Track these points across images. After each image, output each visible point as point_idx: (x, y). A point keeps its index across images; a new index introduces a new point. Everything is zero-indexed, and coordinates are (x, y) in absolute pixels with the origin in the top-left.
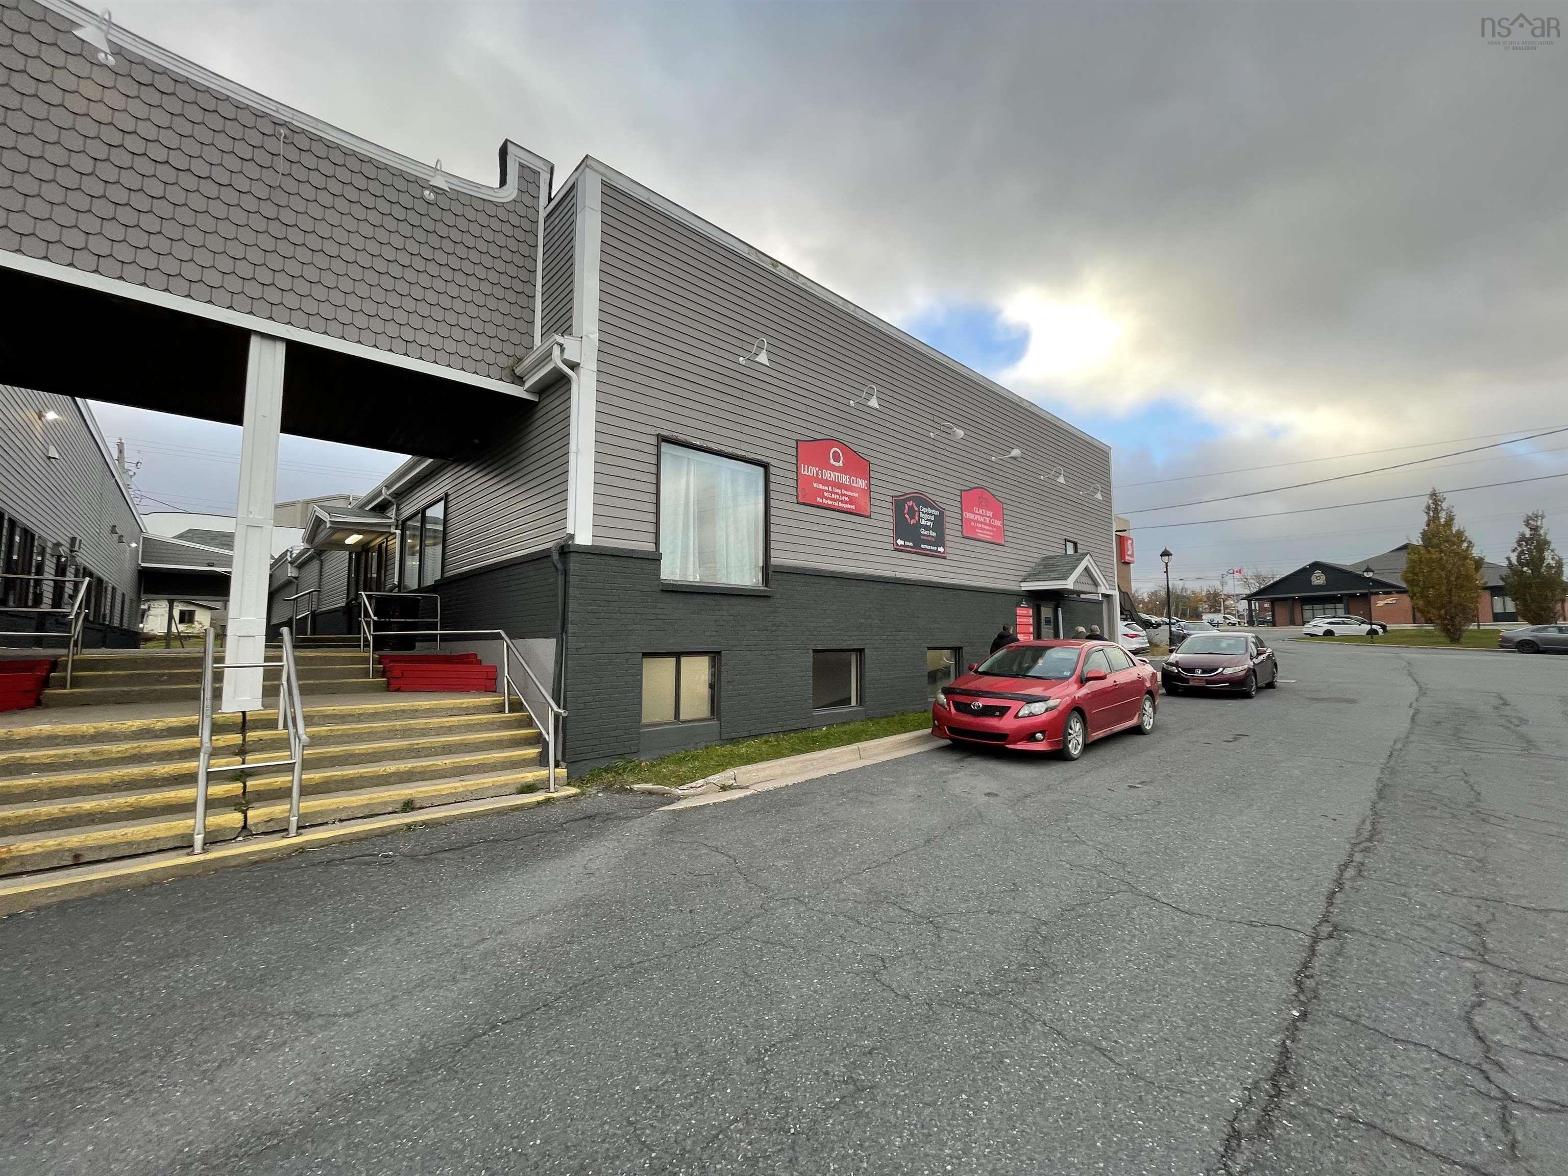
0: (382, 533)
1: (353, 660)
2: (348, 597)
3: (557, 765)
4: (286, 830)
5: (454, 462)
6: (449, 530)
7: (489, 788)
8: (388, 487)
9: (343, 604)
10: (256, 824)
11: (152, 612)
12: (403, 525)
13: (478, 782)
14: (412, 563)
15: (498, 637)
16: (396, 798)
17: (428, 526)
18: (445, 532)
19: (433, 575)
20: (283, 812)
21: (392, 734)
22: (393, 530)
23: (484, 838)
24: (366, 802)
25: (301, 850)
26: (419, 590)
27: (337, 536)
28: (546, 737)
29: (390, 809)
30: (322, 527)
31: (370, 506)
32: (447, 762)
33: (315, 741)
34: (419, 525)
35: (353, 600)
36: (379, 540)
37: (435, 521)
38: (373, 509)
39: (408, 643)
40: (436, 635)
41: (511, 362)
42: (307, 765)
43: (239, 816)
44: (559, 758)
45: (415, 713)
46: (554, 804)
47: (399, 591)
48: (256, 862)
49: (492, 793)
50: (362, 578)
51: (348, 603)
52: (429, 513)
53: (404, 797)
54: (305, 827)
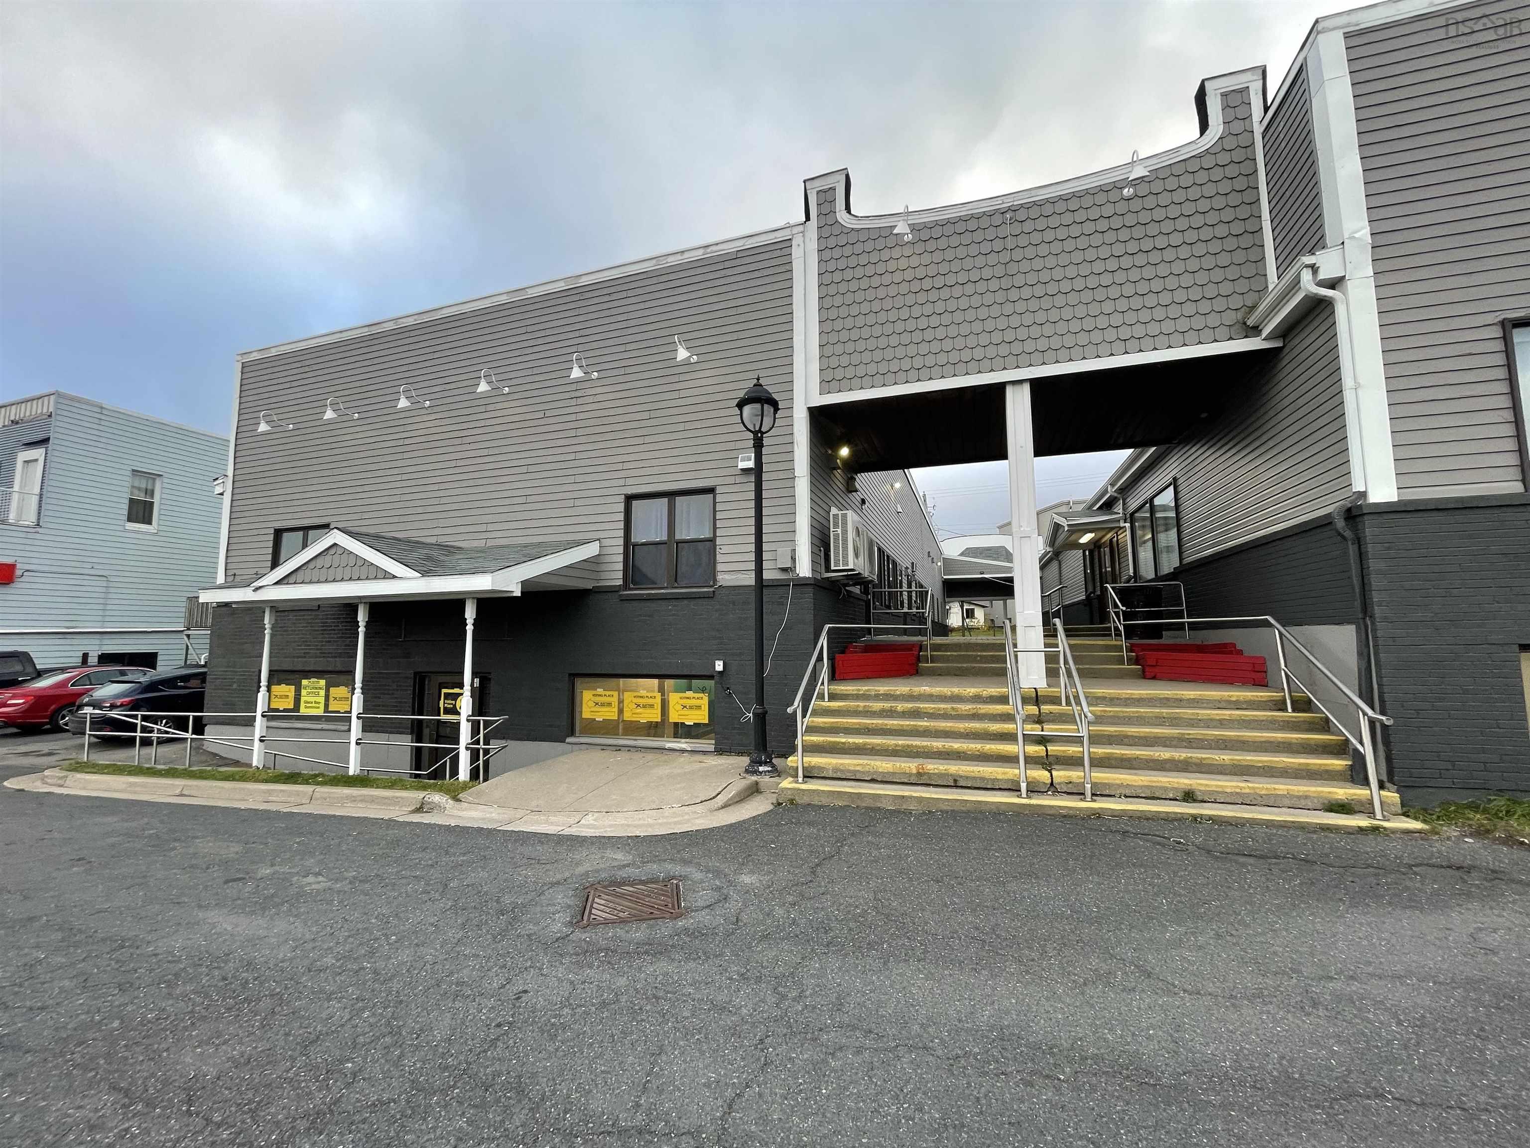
0: (1112, 529)
1: (1108, 648)
2: (1086, 591)
3: (1382, 786)
4: (1083, 794)
5: (1179, 444)
6: (1182, 514)
7: (1284, 796)
8: (1112, 485)
9: (1084, 597)
10: (1059, 784)
11: (952, 611)
12: (1132, 518)
13: (1269, 786)
14: (1146, 554)
15: (1267, 624)
16: (1176, 786)
17: (1158, 515)
18: (1178, 518)
19: (1170, 563)
20: (1079, 777)
21: (1160, 721)
22: (1122, 524)
23: (1293, 855)
24: (1146, 784)
25: (1098, 815)
26: (1158, 578)
27: (1073, 537)
28: (1361, 749)
29: (1171, 796)
30: (1061, 531)
31: (1098, 506)
32: (1225, 757)
33: (1099, 719)
34: (1148, 515)
35: (1091, 593)
36: (1109, 536)
37: (1165, 508)
38: (1100, 508)
39: (1155, 632)
40: (1183, 623)
41: (1240, 315)
42: (1095, 739)
43: (1047, 774)
44: (1385, 778)
45: (1179, 702)
46: (1387, 835)
47: (1136, 582)
48: (1065, 816)
49: (1287, 802)
50: (1097, 572)
51: (1088, 597)
52: (1157, 501)
53: (1183, 786)
54: (1097, 795)
